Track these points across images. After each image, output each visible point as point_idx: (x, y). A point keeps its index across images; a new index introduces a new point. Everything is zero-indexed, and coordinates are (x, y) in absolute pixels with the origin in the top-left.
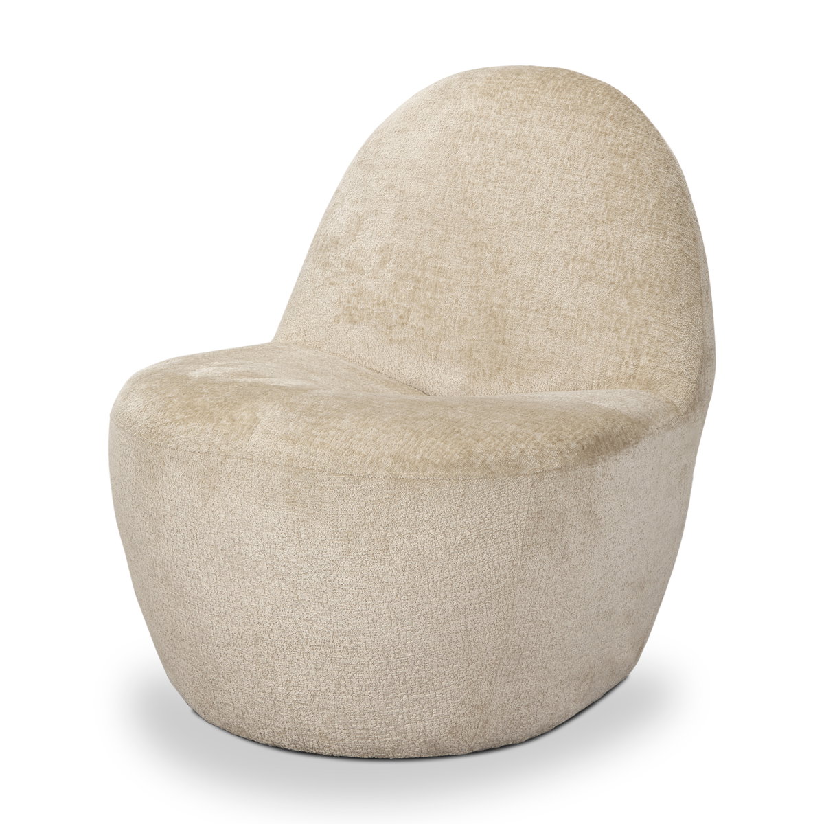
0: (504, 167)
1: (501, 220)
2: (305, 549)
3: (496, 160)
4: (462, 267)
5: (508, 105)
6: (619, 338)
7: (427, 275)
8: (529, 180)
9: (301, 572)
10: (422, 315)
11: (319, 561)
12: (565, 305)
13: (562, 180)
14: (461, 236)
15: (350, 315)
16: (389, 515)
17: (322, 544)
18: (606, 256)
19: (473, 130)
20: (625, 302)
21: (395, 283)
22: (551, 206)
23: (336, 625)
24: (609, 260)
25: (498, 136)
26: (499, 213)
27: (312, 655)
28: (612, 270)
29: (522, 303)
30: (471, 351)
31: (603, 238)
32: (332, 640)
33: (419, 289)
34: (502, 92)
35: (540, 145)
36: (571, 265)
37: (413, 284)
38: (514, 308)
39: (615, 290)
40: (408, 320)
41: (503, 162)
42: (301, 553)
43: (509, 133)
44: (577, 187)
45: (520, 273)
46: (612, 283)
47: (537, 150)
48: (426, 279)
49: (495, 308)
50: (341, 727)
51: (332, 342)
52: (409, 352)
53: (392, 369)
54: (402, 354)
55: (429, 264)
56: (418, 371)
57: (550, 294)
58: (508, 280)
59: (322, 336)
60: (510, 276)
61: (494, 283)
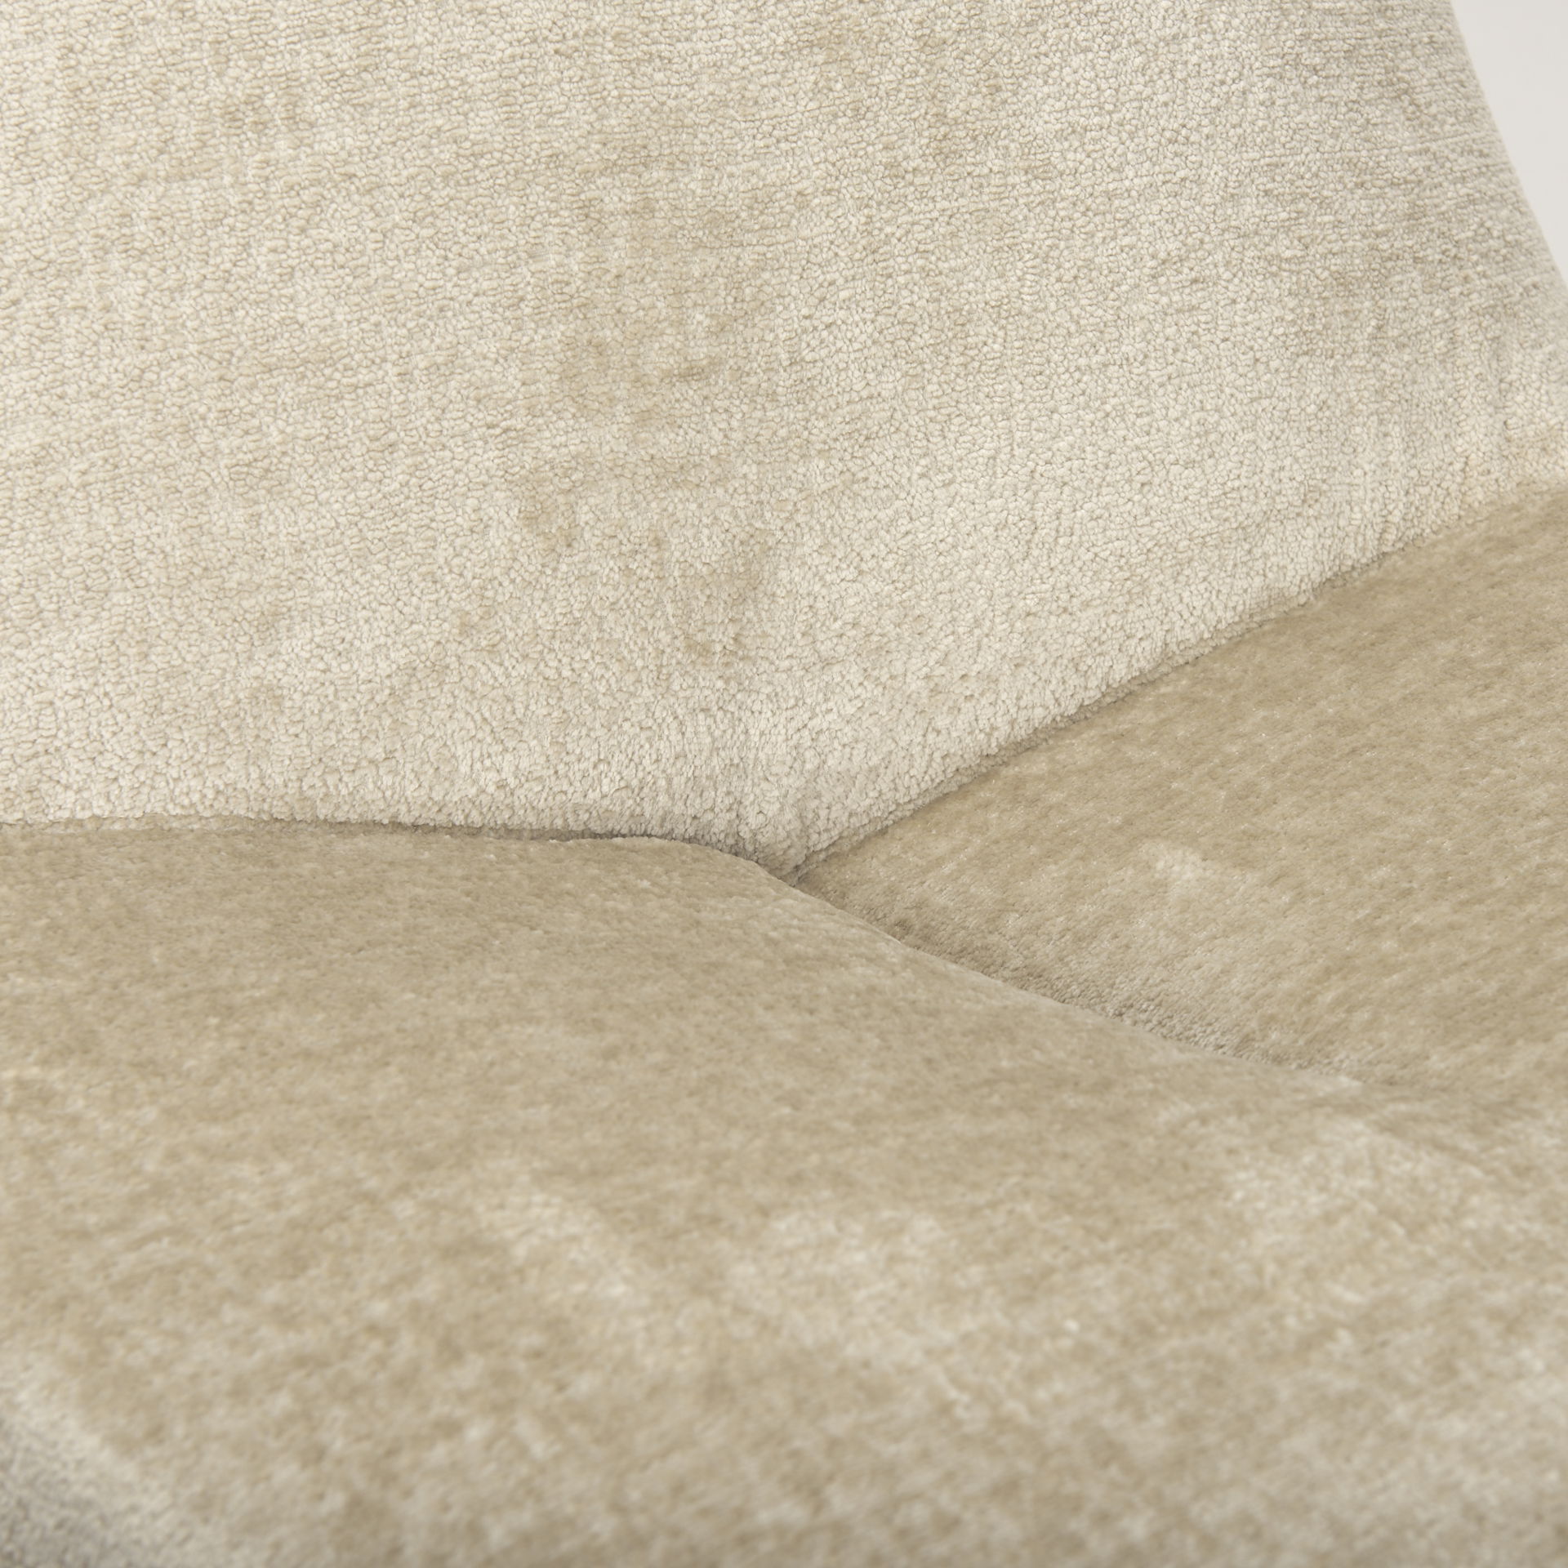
51: (110, 769)
52: (599, 672)
53: (501, 786)
54: (560, 699)
55: (611, 203)
56: (642, 752)
57: (1183, 180)
58: (1004, 174)
59: (36, 755)
60: (1006, 148)
61: (946, 204)
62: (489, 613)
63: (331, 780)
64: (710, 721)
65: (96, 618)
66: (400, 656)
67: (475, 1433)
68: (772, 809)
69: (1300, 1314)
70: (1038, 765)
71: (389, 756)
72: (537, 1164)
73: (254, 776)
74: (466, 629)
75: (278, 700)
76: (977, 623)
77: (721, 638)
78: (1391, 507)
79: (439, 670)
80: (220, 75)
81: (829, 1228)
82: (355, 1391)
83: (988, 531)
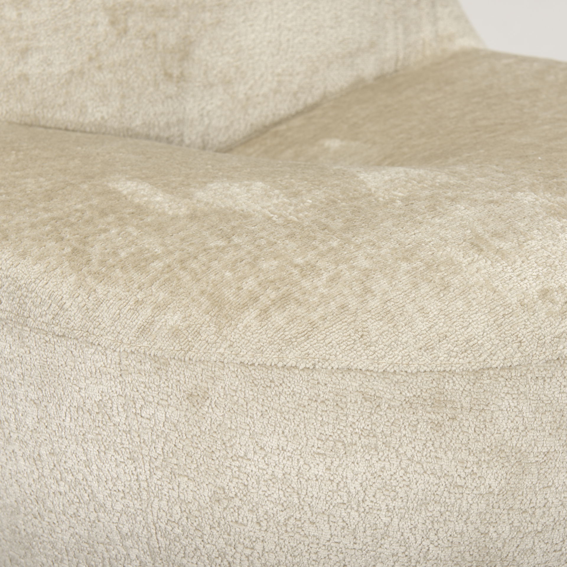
53: (102, 118)
62: (98, 55)
63: (45, 110)
66: (68, 67)
67: (114, 231)
68: (193, 137)
69: (384, 198)
70: (283, 127)
71: (65, 103)
72: (127, 176)
74: (91, 59)
75: (27, 80)
76: (262, 76)
77: (176, 72)
79: (82, 73)
81: (228, 185)
82: (73, 224)
83: (265, 43)
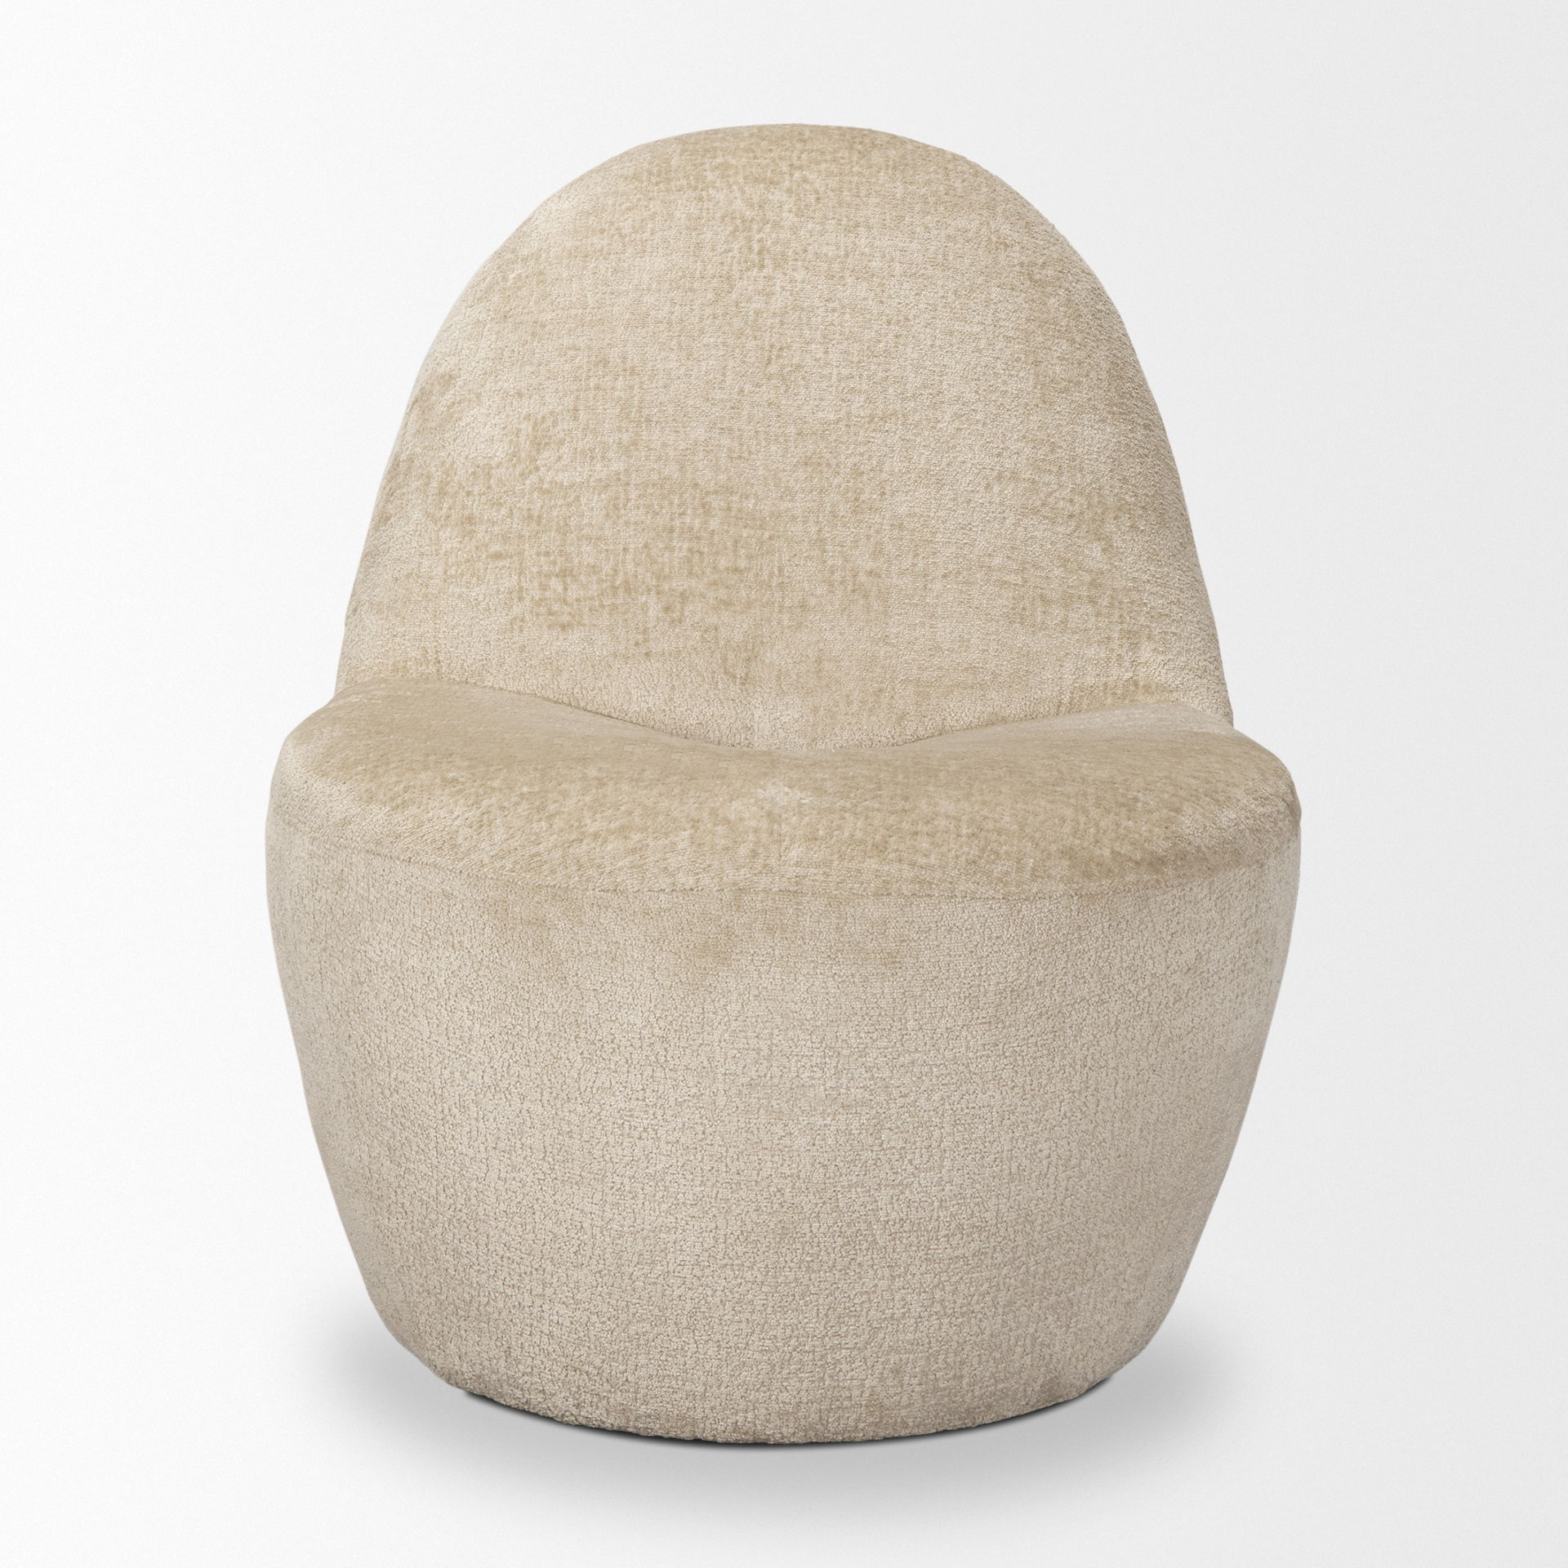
0: (836, 315)
1: (848, 414)
2: (912, 1049)
3: (817, 302)
4: (784, 506)
5: (812, 198)
6: (1098, 615)
7: (714, 524)
8: (891, 336)
9: (895, 1094)
10: (711, 601)
11: (935, 1069)
12: (997, 561)
13: (951, 333)
14: (773, 448)
15: (550, 614)
16: (1069, 966)
17: (946, 1035)
18: (1055, 469)
19: (756, 247)
20: (1096, 550)
21: (646, 546)
22: (941, 382)
23: (948, 1187)
24: (1060, 473)
25: (810, 256)
26: (842, 400)
27: (890, 1250)
28: (1066, 493)
29: (914, 565)
30: (819, 661)
31: (1041, 435)
32: (935, 1217)
33: (701, 553)
34: (792, 175)
35: (898, 269)
36: (996, 489)
37: (686, 546)
38: (902, 574)
39: (1078, 527)
40: (682, 615)
41: (831, 305)
42: (902, 1059)
43: (830, 251)
44: (983, 343)
45: (903, 510)
46: (1071, 516)
47: (893, 281)
48: (713, 533)
49: (862, 578)
50: (915, 1381)
51: (506, 670)
52: (688, 674)
53: (649, 710)
54: (672, 680)
55: (715, 504)
56: (706, 710)
57: (966, 543)
58: (881, 524)
59: (482, 660)
60: (884, 515)
61: (855, 530)
64: (735, 705)
65: (507, 615)
73: (556, 683)
78: (1063, 697)
80: (582, 440)
